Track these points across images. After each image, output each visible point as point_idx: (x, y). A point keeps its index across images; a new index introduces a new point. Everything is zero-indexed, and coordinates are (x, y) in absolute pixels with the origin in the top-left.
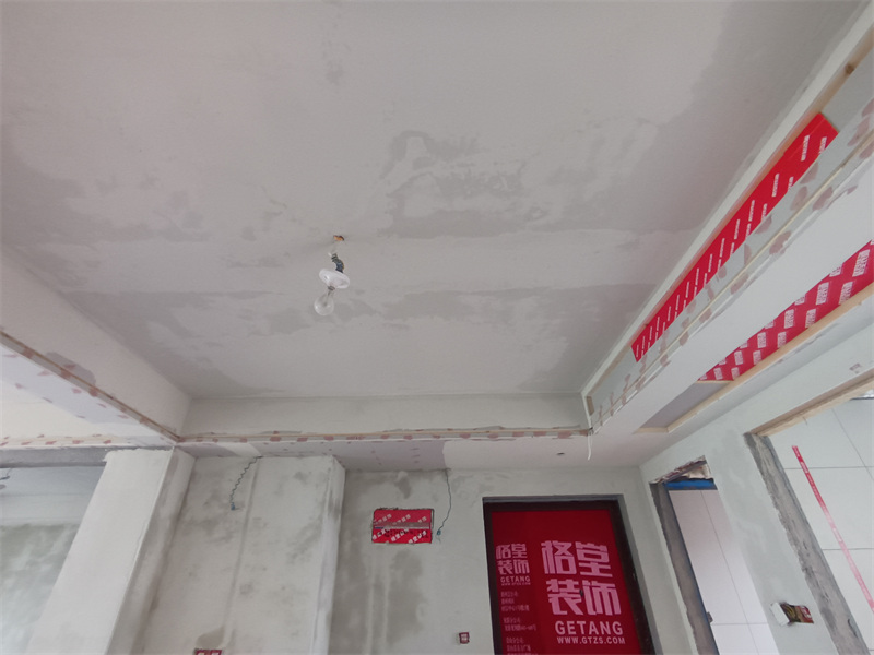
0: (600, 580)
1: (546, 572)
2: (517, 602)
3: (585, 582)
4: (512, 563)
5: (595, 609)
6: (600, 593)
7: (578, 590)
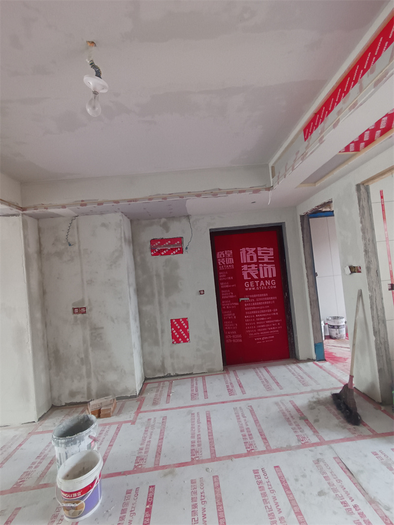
0: (267, 263)
1: (242, 262)
2: (227, 276)
3: (260, 265)
4: (225, 259)
5: (264, 276)
6: (267, 269)
7: (257, 269)
